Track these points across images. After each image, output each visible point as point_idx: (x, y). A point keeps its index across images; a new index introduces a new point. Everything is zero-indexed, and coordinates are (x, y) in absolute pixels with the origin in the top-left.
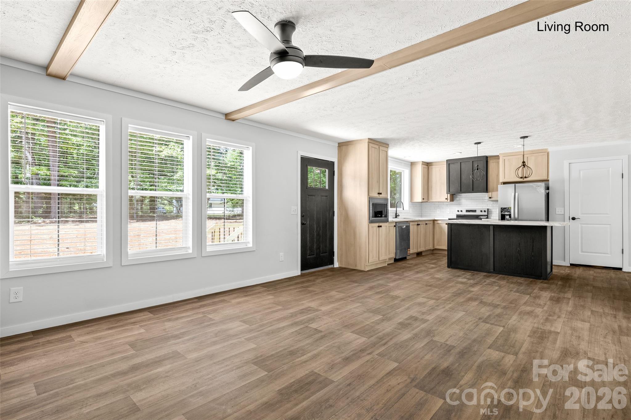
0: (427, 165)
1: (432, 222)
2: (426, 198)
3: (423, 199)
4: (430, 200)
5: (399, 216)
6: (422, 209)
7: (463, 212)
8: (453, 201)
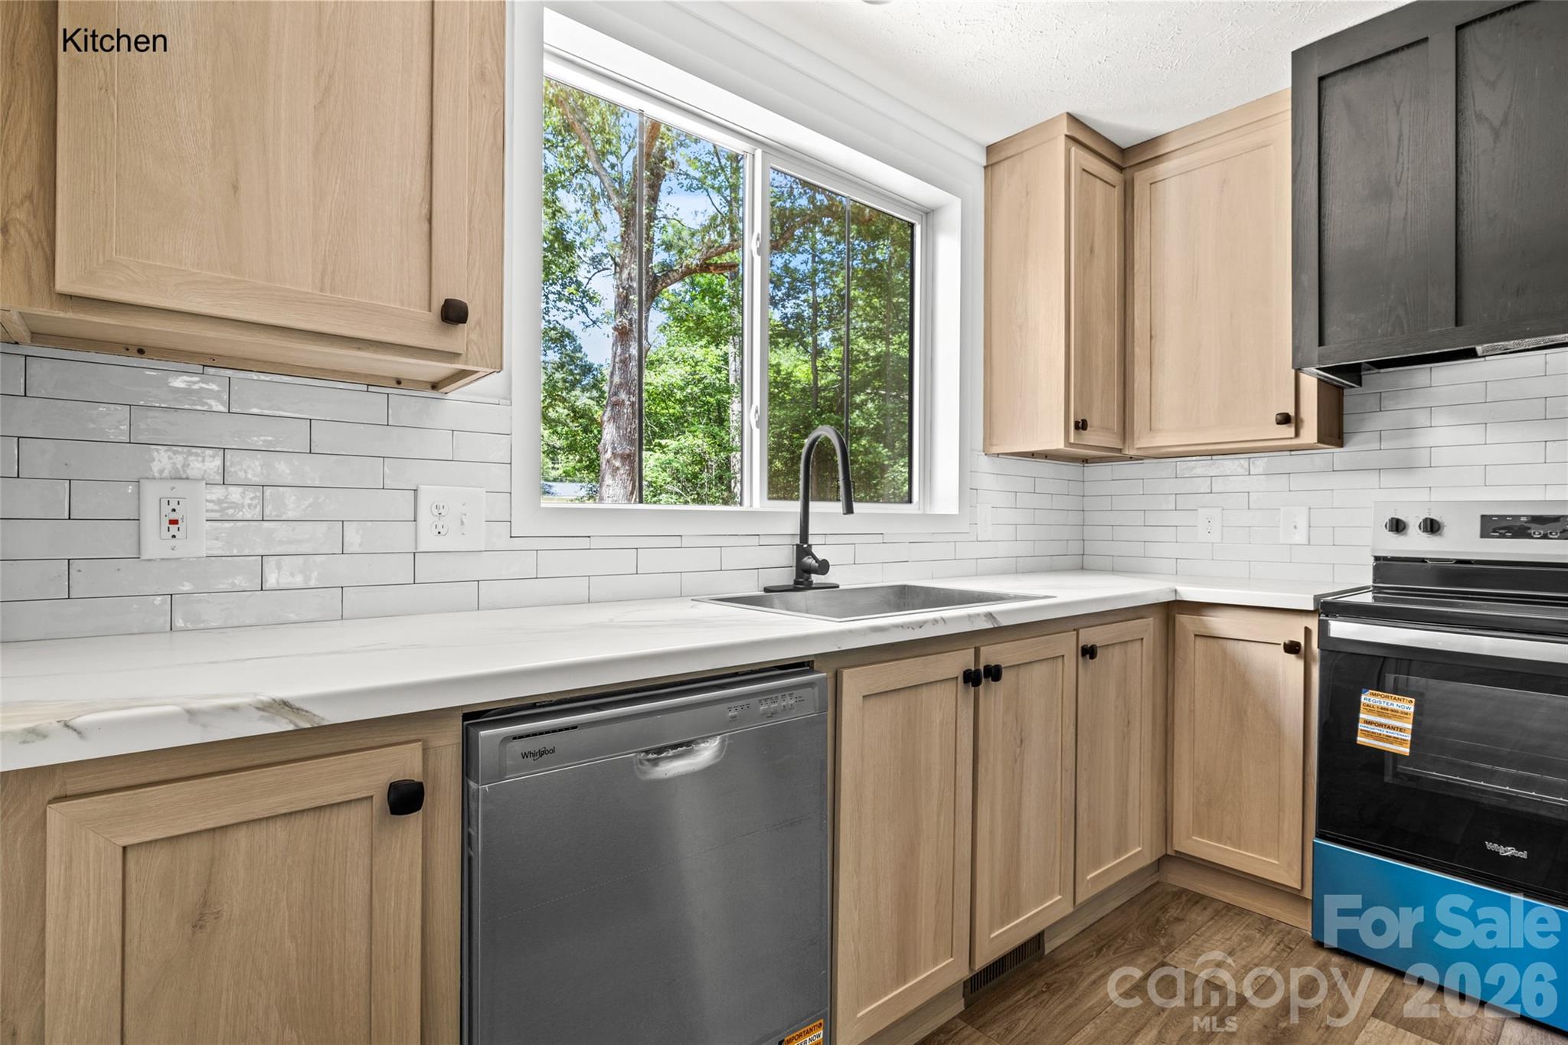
0: (1120, 169)
1: (1149, 626)
2: (1103, 413)
3: (1081, 426)
4: (1143, 441)
5: (824, 567)
6: (1083, 511)
7: (1446, 530)
8: (1341, 445)
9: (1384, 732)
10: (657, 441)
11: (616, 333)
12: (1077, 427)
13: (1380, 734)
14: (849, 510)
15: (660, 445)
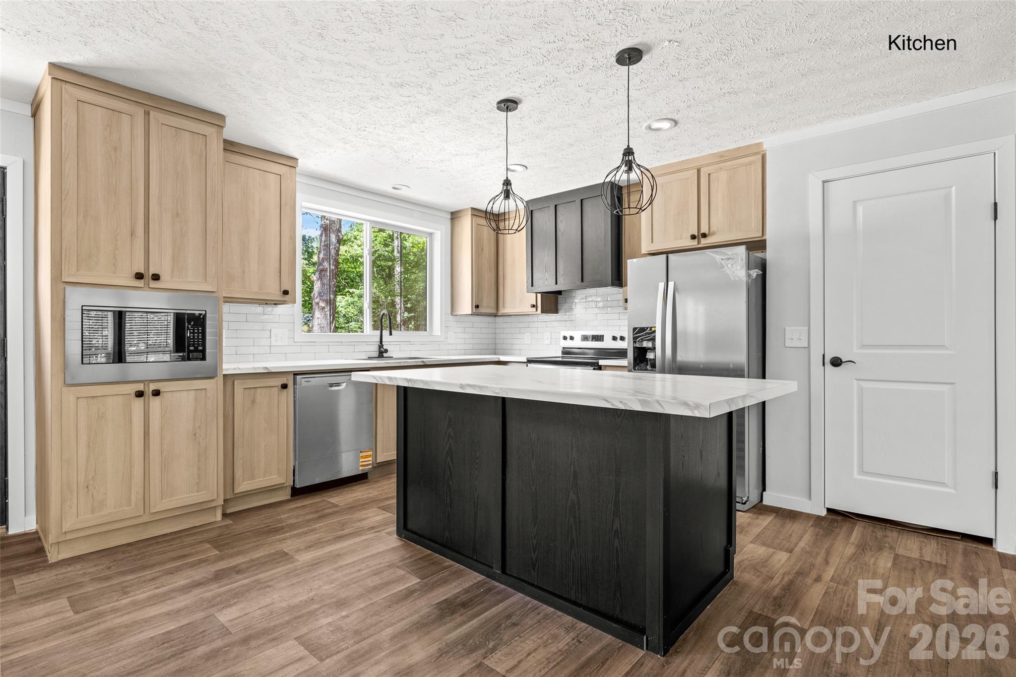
0: (494, 221)
2: (488, 302)
3: (477, 307)
5: (386, 351)
6: (495, 333)
7: (575, 339)
8: (557, 313)
10: (347, 290)
11: (322, 229)
12: (475, 307)
14: (391, 334)
15: (348, 292)
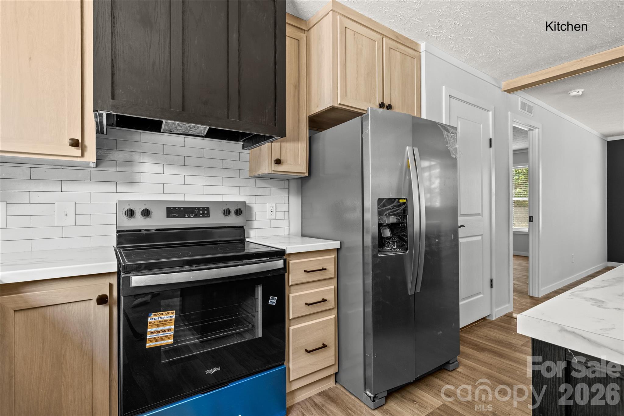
7: (152, 215)
9: (161, 335)
13: (159, 337)
